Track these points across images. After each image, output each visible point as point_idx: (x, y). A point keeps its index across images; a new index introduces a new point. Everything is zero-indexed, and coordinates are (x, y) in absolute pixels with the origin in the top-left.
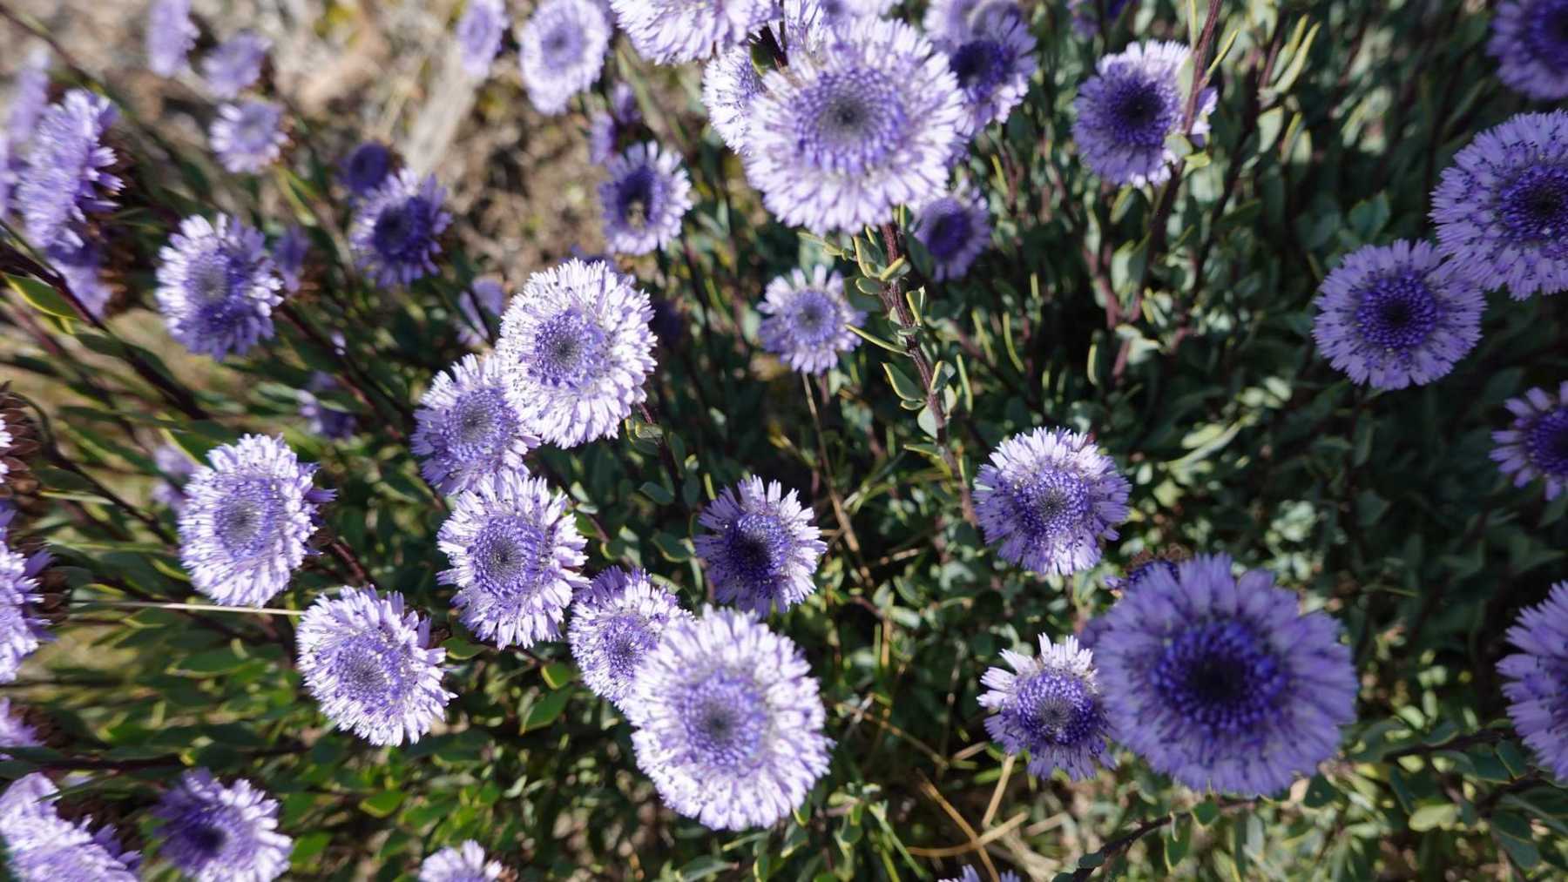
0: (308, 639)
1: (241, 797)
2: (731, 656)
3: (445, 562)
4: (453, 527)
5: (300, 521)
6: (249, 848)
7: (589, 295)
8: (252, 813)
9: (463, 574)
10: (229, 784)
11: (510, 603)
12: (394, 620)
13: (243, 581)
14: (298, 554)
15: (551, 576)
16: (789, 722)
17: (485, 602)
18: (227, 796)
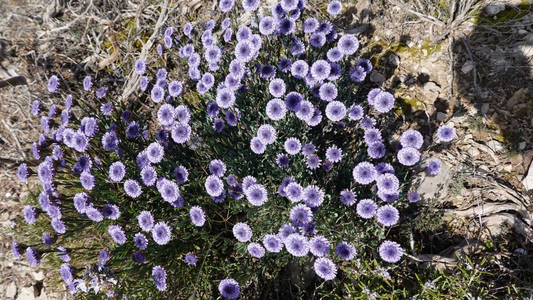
0: (125, 185)
1: (114, 207)
2: (170, 185)
3: (141, 176)
4: (142, 172)
5: (124, 172)
6: (116, 213)
7: (157, 146)
8: (116, 209)
9: (143, 178)
10: (113, 205)
11: (149, 181)
12: (135, 183)
13: (117, 178)
14: (124, 175)
15: (153, 178)
16: (176, 191)
17: (146, 181)
18: (113, 206)
